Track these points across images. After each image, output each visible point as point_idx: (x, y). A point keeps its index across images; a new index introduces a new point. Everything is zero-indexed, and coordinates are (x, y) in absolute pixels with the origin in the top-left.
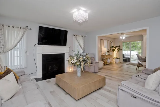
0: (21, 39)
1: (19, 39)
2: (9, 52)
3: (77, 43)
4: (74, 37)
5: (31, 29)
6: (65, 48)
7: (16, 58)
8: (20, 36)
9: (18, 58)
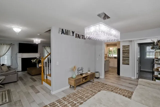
0: (8, 50)
1: (7, 50)
2: (2, 57)
3: (46, 51)
4: (43, 47)
5: (14, 45)
6: (37, 54)
7: (5, 60)
8: (8, 49)
9: (7, 60)
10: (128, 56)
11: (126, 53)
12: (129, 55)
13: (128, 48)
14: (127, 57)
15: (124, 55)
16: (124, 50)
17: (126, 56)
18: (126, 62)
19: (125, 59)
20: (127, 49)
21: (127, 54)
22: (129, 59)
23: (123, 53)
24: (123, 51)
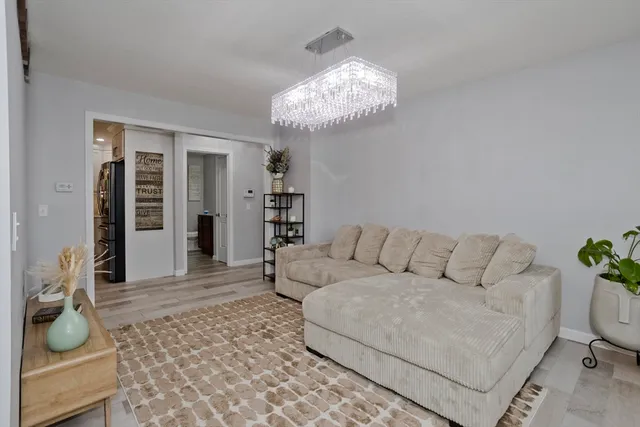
10: (158, 196)
11: (149, 183)
12: (161, 191)
13: (158, 165)
14: (155, 200)
15: (144, 191)
16: (142, 172)
17: (151, 196)
18: (153, 218)
19: (149, 208)
20: (153, 168)
21: (153, 187)
22: (162, 208)
23: (138, 183)
24: (138, 173)
